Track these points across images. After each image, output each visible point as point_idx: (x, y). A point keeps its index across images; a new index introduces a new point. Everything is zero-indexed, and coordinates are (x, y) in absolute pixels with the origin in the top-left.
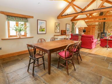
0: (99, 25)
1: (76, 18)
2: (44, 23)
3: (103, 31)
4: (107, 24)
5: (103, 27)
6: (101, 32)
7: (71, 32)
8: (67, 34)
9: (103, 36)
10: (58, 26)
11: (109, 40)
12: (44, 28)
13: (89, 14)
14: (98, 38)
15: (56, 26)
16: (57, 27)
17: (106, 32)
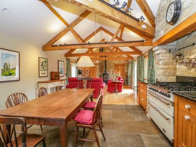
0: (100, 64)
1: (73, 53)
2: (14, 56)
3: (105, 71)
4: (108, 63)
6: (103, 73)
7: (66, 74)
8: (61, 78)
10: (44, 63)
11: (117, 83)
12: (14, 69)
13: (88, 48)
15: (40, 64)
16: (42, 65)
17: (107, 73)
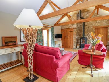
3: (83, 35)
4: (87, 26)
5: (82, 31)
6: (81, 37)
9: (83, 41)
14: (77, 44)
17: (86, 36)
